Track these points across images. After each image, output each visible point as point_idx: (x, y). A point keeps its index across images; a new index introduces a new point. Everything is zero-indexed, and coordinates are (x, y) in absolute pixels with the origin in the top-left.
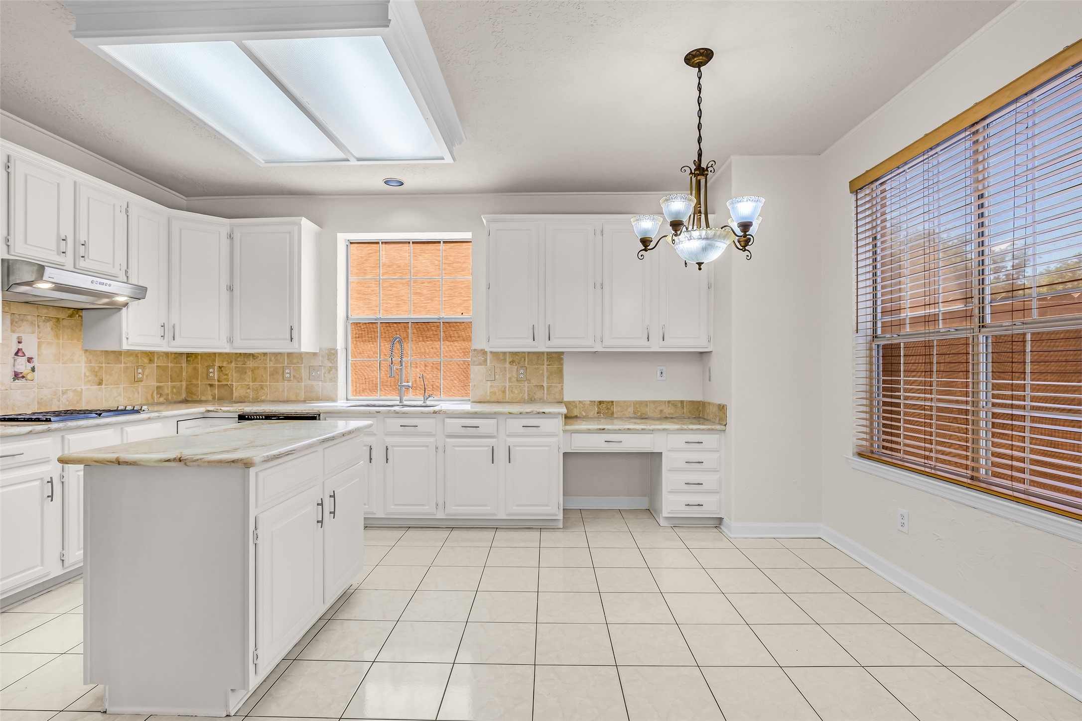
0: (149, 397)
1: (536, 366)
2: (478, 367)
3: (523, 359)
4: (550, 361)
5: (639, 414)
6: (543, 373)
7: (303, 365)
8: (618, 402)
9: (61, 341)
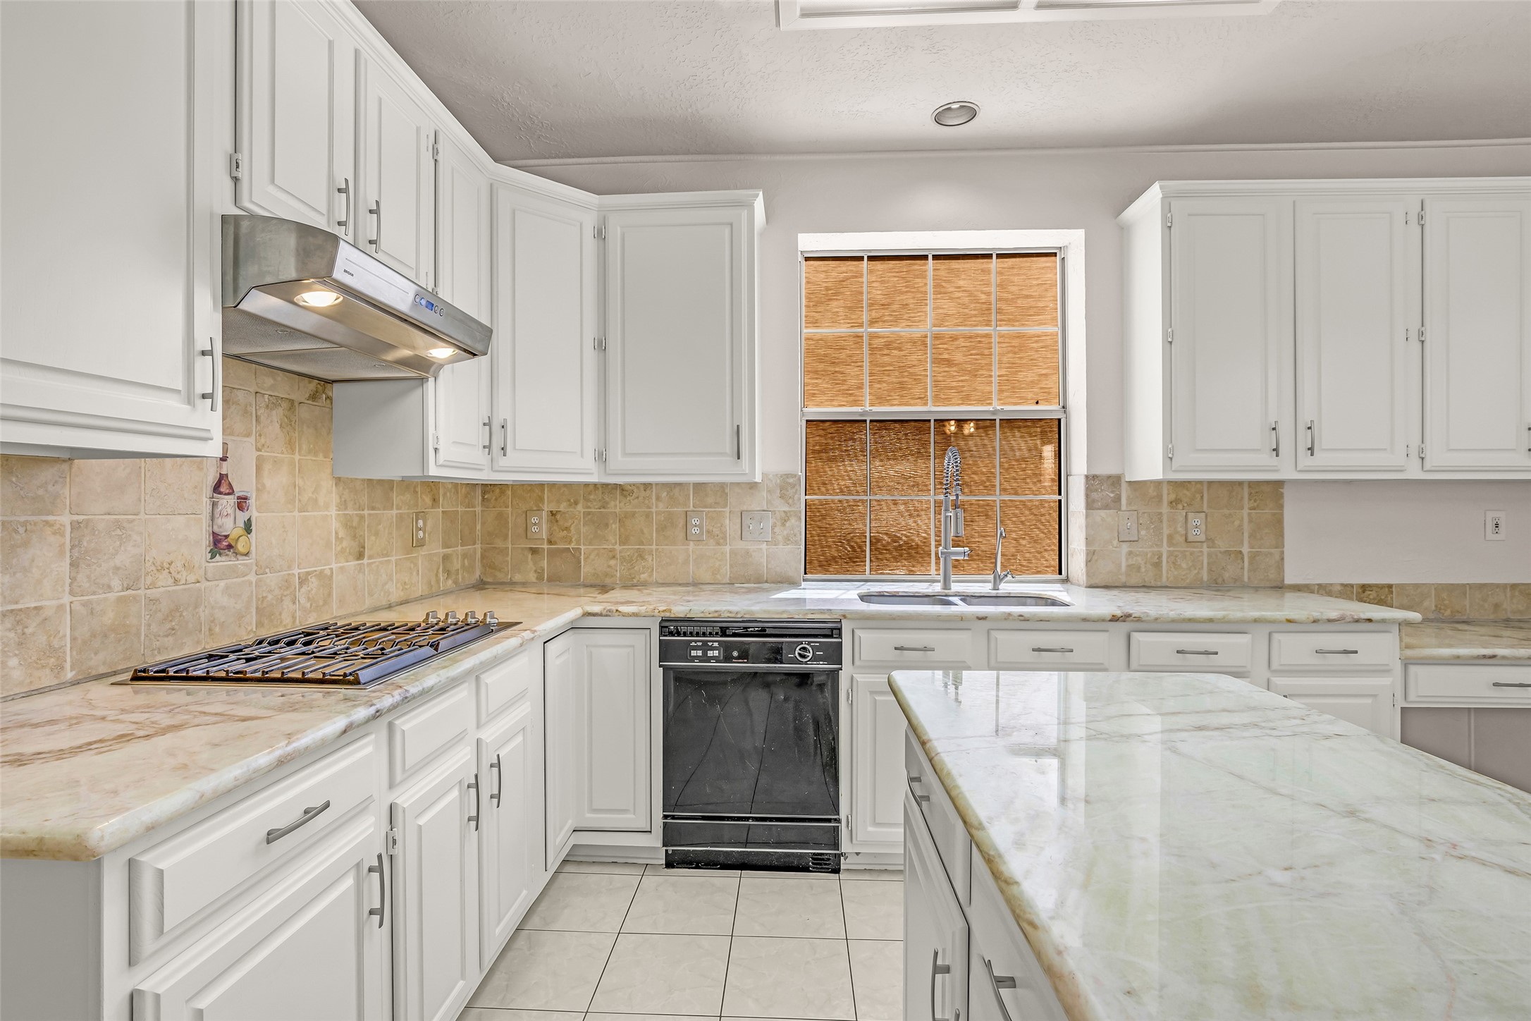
1: (1226, 511)
2: (1103, 513)
3: (1198, 496)
4: (1255, 501)
5: (1448, 613)
6: (1240, 527)
7: (727, 509)
8: (1402, 587)
9: (297, 457)
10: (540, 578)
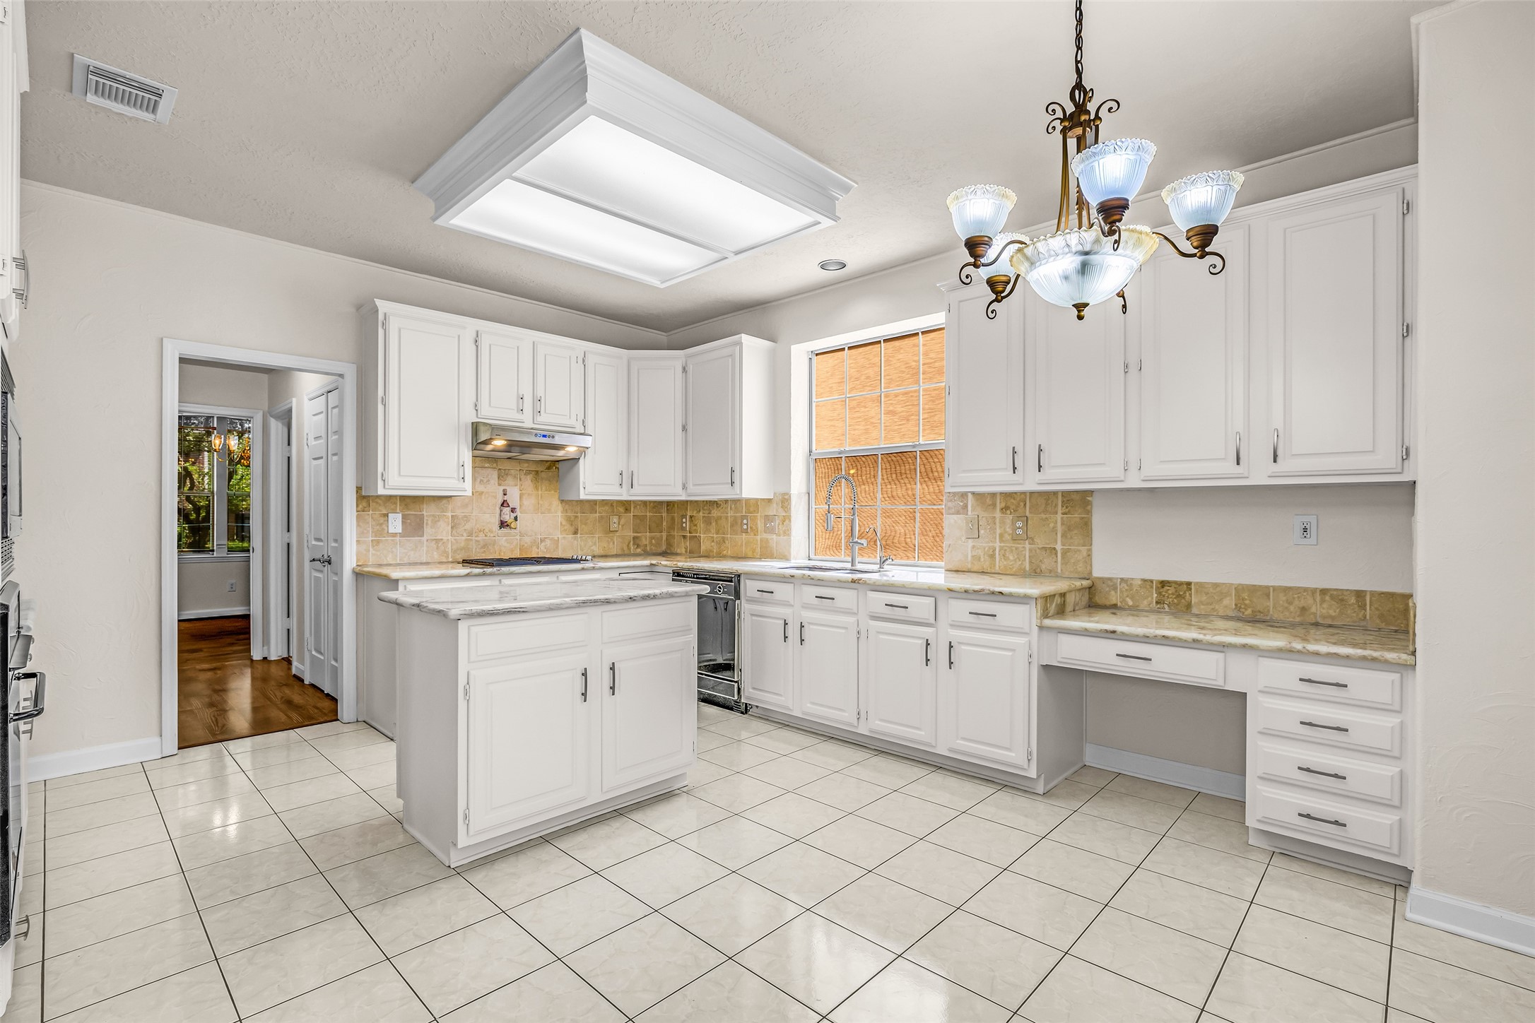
0: (625, 548)
1: (1044, 516)
2: (955, 517)
3: (1022, 504)
4: (1067, 508)
5: (1249, 612)
6: (1055, 528)
7: (759, 514)
8: (1201, 585)
9: (540, 492)
10: (686, 552)
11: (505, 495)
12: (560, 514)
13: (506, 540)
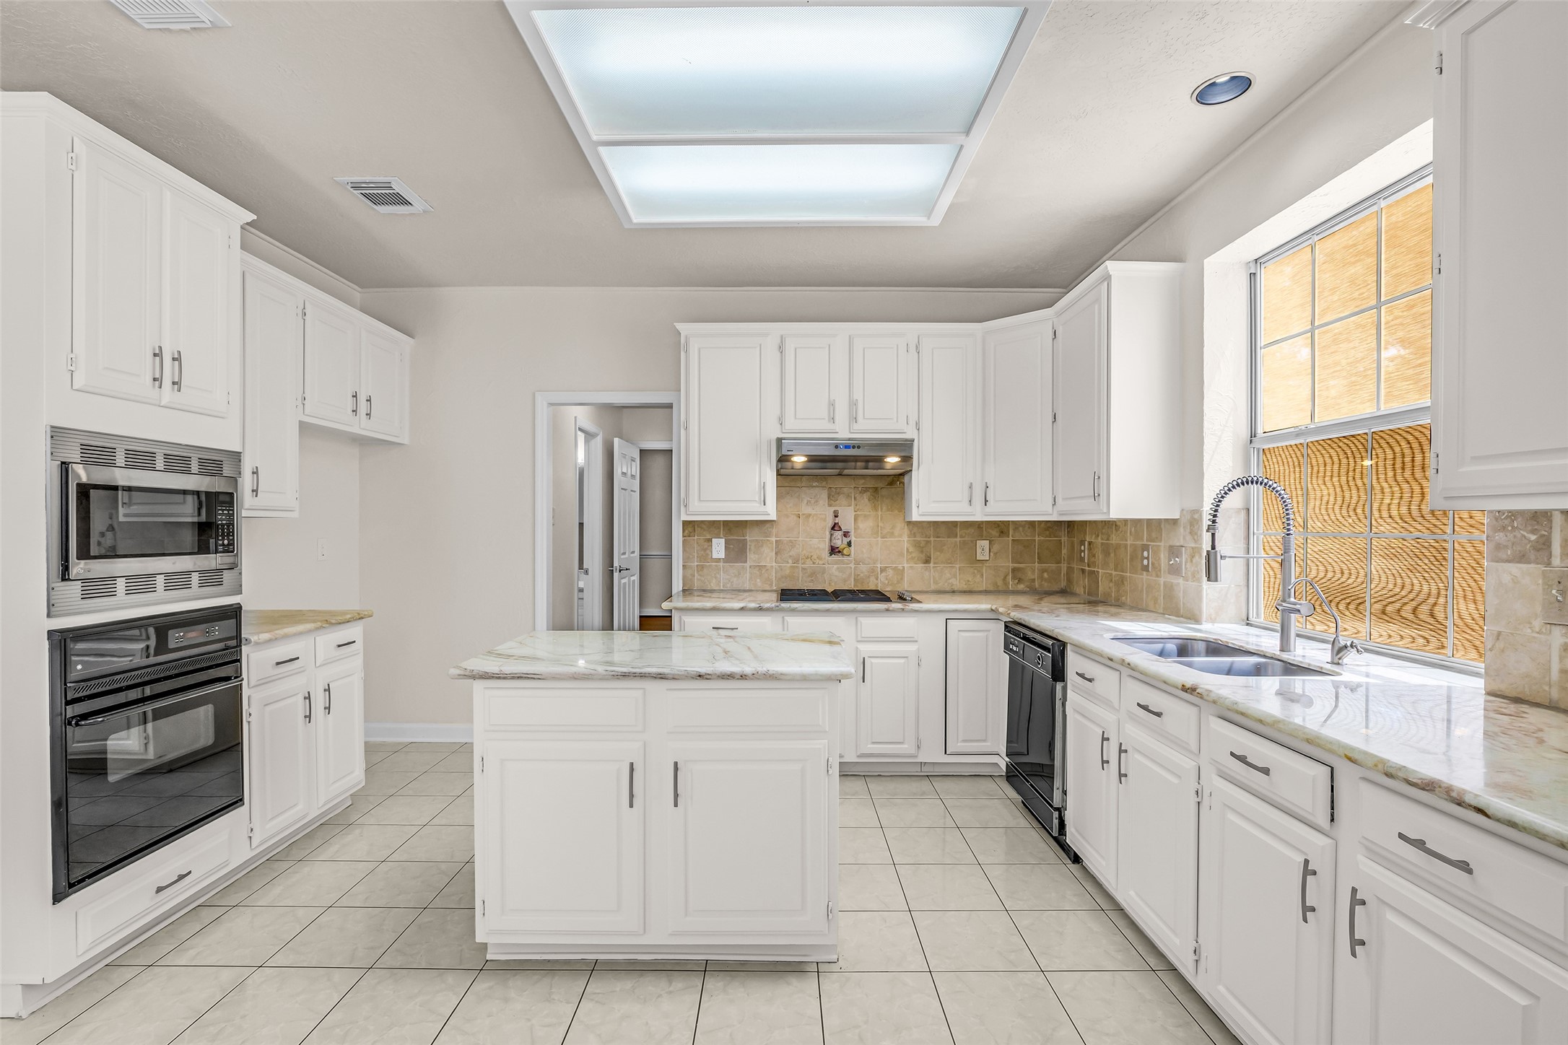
0: (1000, 583)
2: (1515, 569)
9: (880, 513)
11: (836, 516)
12: (906, 538)
13: (838, 568)
